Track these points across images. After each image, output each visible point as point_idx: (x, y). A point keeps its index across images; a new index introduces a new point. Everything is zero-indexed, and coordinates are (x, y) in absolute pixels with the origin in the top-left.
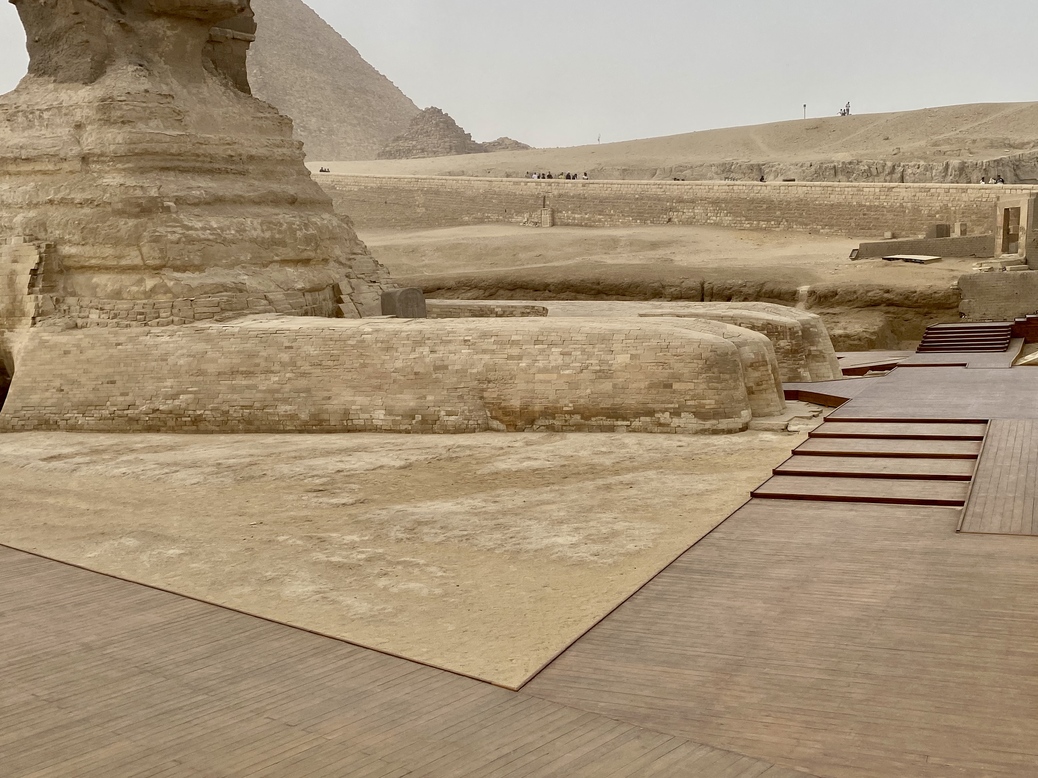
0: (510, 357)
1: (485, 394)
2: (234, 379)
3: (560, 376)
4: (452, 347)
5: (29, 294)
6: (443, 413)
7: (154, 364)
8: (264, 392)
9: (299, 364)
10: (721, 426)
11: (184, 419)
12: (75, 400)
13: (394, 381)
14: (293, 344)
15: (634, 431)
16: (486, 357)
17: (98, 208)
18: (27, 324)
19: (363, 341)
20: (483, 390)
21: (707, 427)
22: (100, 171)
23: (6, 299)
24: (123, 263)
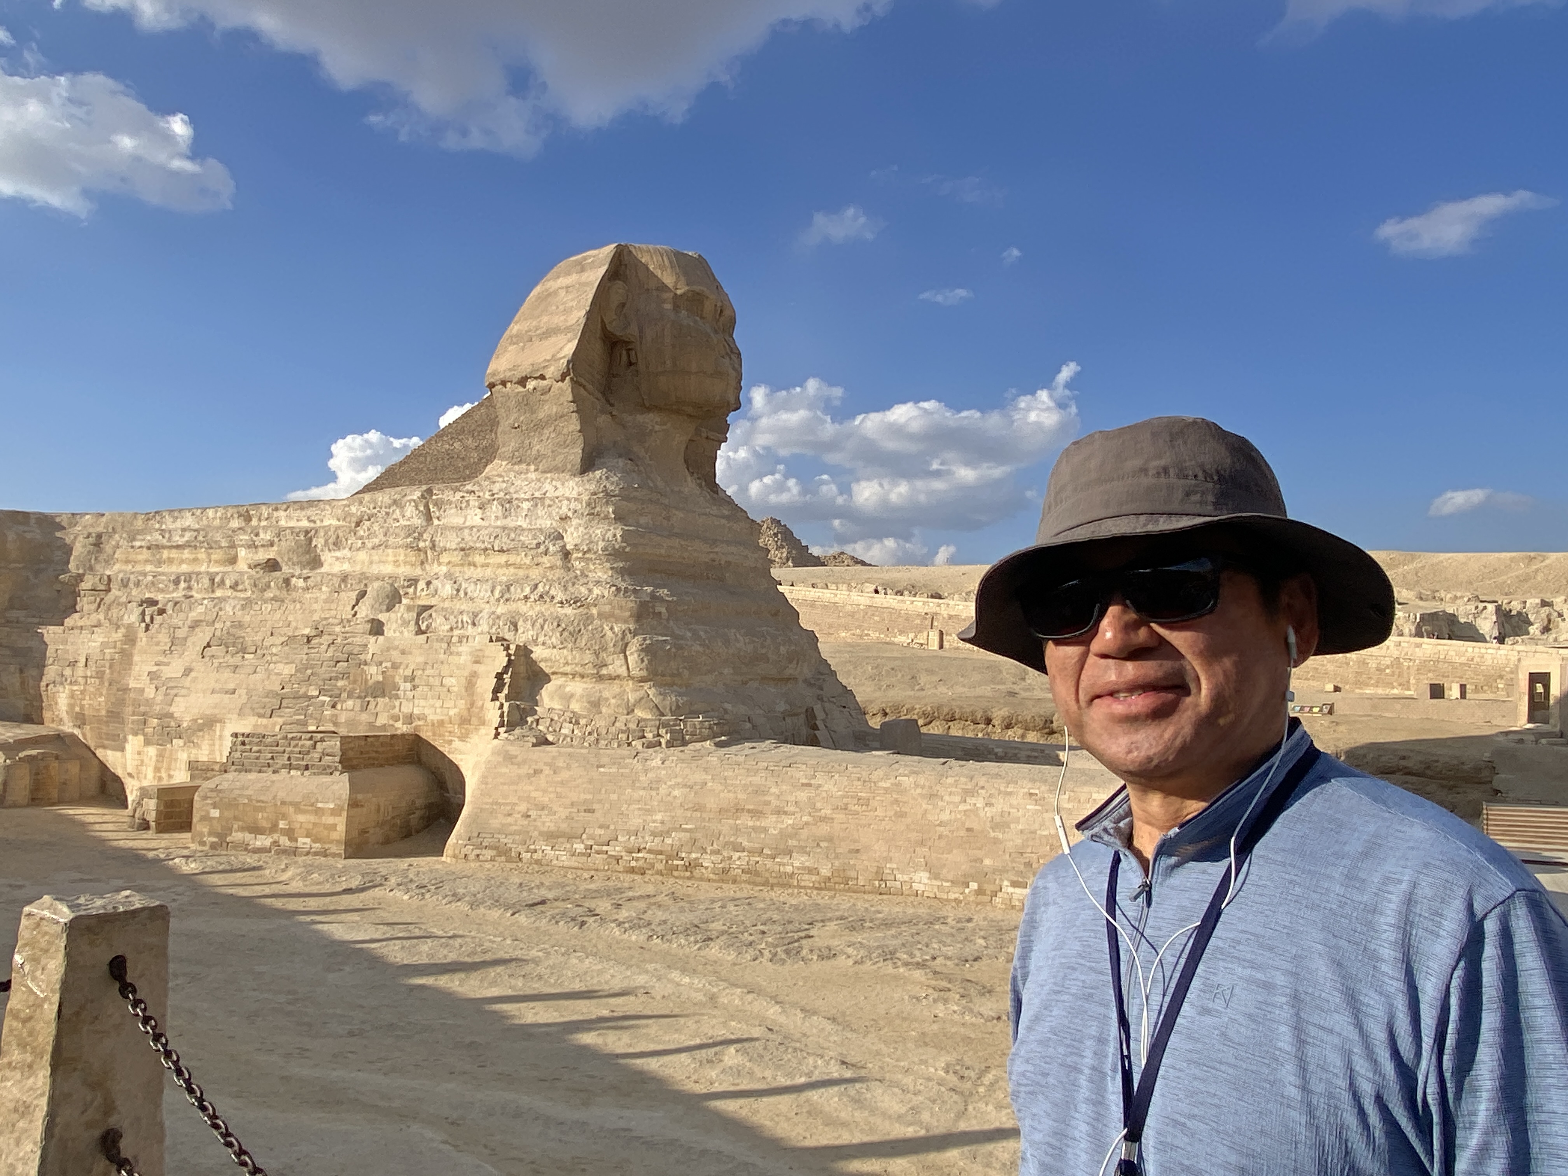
2: (737, 818)
4: (1014, 801)
5: (492, 700)
7: (642, 793)
8: (775, 836)
9: (818, 805)
11: (676, 862)
12: (546, 829)
13: (940, 837)
14: (813, 782)
17: (581, 609)
18: (487, 734)
19: (899, 784)
23: (462, 704)
24: (604, 671)
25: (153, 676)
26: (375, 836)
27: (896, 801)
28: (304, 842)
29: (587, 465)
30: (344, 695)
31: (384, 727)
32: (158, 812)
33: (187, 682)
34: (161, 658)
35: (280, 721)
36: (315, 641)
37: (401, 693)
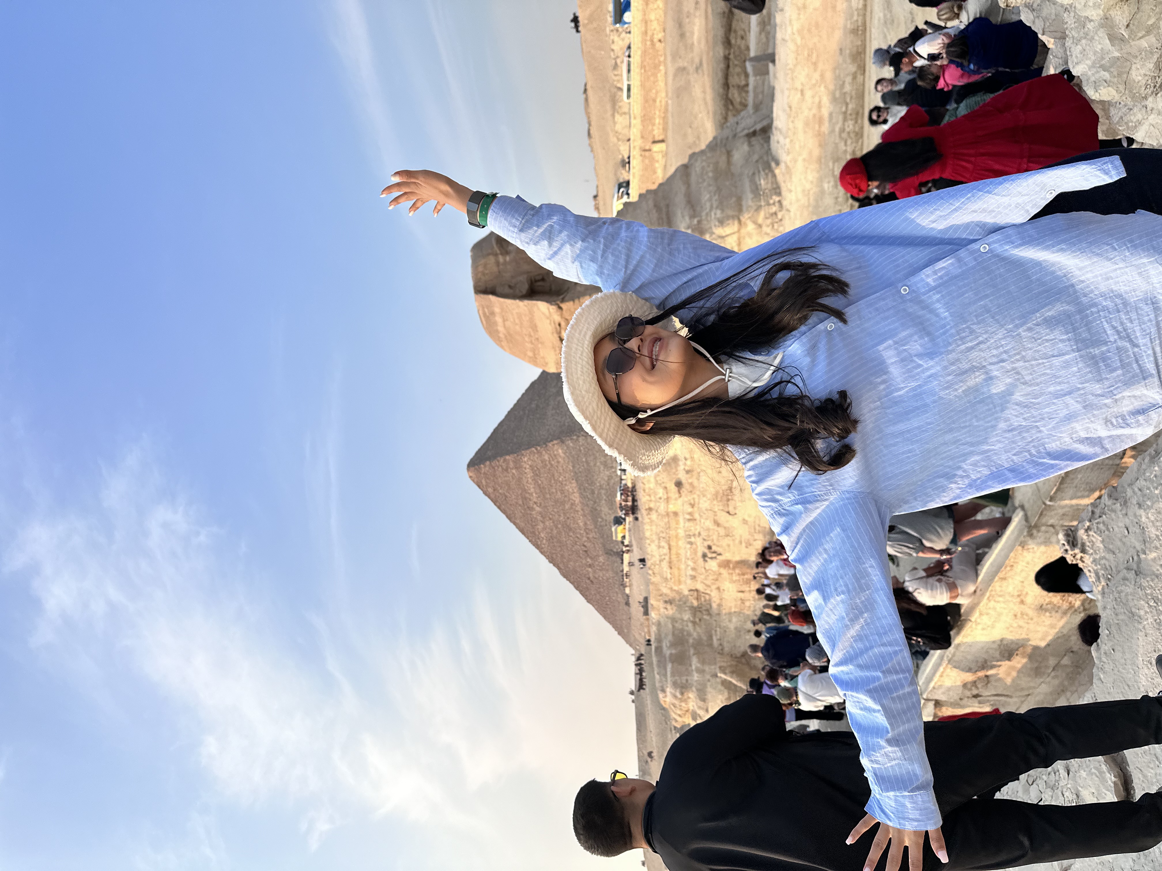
8: (834, 107)
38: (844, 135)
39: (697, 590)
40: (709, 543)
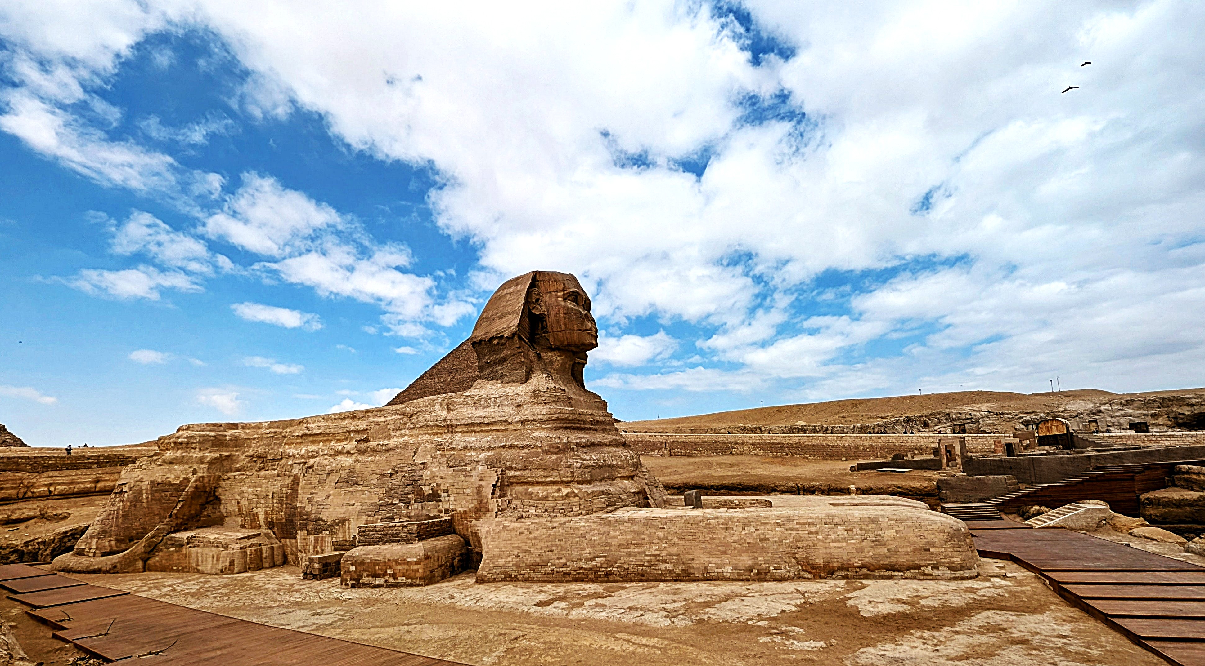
0: (810, 533)
1: (797, 556)
2: (629, 548)
3: (848, 544)
4: (768, 527)
5: (492, 498)
6: (772, 568)
7: (577, 539)
8: (650, 555)
9: (670, 538)
10: (966, 575)
11: (599, 573)
12: (527, 561)
13: (735, 548)
14: (665, 526)
15: (907, 578)
16: (794, 533)
17: (533, 449)
18: (490, 516)
19: (710, 524)
20: (795, 553)
21: (957, 575)
22: (532, 429)
23: (475, 502)
24: (548, 479)
25: (310, 500)
26: (438, 573)
27: (709, 533)
28: (401, 579)
29: (527, 378)
30: (412, 502)
31: (435, 517)
32: (320, 570)
33: (328, 501)
34: (313, 491)
35: (380, 517)
36: (393, 477)
37: (442, 499)
38: (626, 566)
39: (281, 459)
40: (315, 467)
